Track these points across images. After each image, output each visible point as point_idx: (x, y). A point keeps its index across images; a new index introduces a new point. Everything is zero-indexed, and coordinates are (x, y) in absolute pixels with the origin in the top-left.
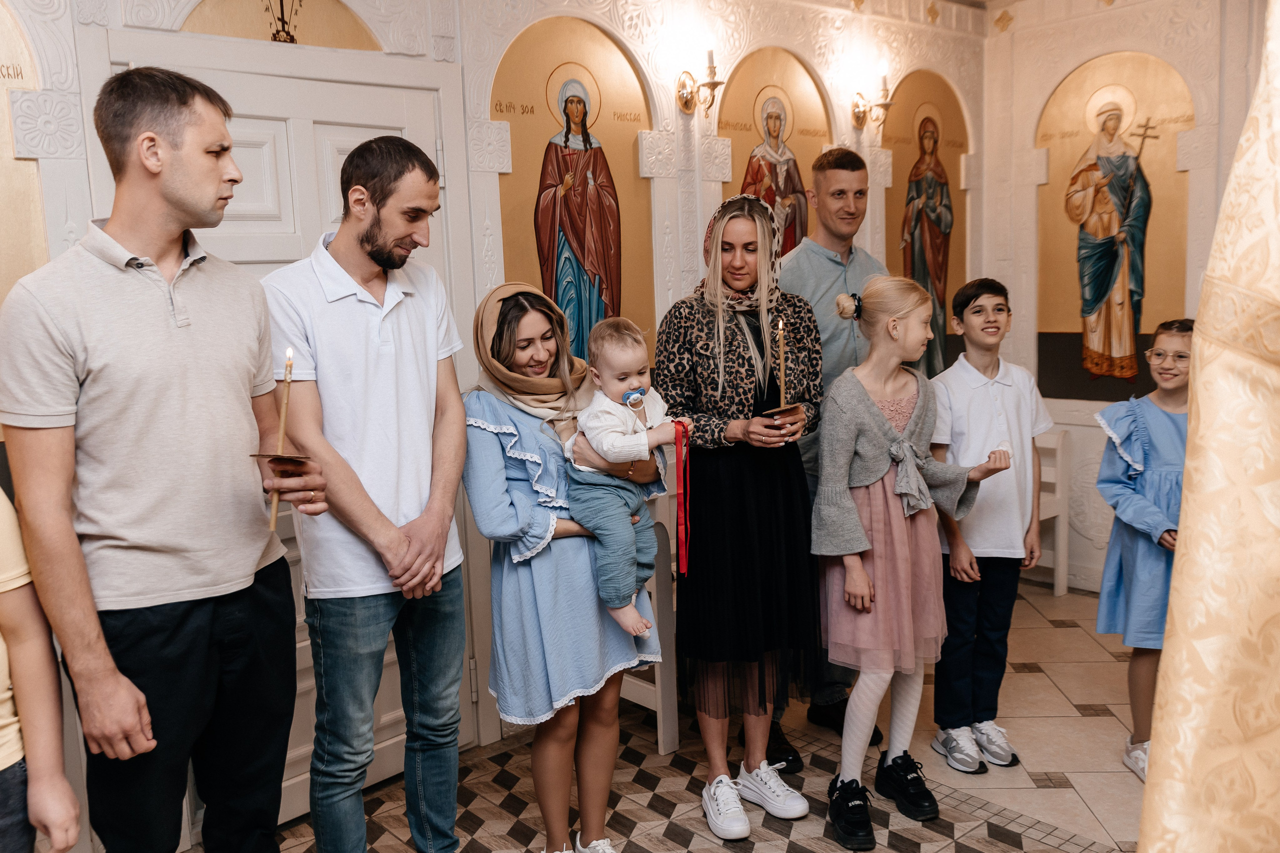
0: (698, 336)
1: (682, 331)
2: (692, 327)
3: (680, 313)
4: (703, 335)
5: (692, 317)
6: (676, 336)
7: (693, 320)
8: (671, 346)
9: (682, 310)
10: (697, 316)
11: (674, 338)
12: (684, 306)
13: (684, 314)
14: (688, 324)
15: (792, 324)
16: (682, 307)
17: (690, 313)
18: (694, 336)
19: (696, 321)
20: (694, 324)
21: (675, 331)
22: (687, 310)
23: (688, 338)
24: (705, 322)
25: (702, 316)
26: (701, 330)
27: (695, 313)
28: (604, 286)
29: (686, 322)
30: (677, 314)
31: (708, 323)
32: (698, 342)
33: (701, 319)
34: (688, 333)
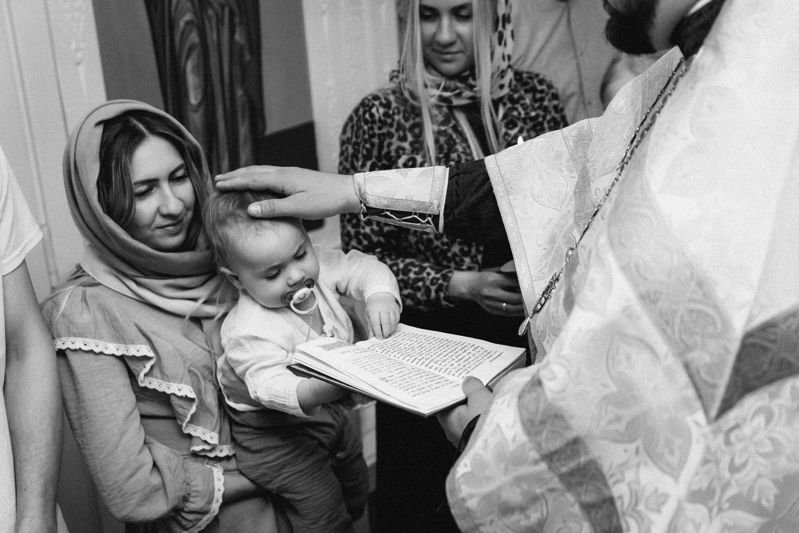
0: (399, 148)
1: (376, 140)
2: (390, 135)
3: (372, 115)
4: (406, 145)
5: (389, 121)
6: (367, 150)
7: (391, 125)
8: (360, 163)
9: (374, 110)
10: (396, 117)
11: (365, 152)
12: (377, 103)
13: (377, 116)
14: (384, 130)
15: (532, 119)
16: (373, 105)
17: (386, 114)
18: (393, 148)
19: (395, 126)
20: (393, 130)
21: (366, 141)
22: (382, 110)
23: (385, 150)
24: (407, 125)
25: (404, 117)
26: (403, 139)
27: (394, 114)
28: (237, 20)
29: (380, 128)
30: (367, 116)
31: (411, 129)
32: (399, 157)
33: (402, 121)
34: (385, 144)
